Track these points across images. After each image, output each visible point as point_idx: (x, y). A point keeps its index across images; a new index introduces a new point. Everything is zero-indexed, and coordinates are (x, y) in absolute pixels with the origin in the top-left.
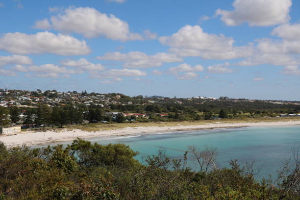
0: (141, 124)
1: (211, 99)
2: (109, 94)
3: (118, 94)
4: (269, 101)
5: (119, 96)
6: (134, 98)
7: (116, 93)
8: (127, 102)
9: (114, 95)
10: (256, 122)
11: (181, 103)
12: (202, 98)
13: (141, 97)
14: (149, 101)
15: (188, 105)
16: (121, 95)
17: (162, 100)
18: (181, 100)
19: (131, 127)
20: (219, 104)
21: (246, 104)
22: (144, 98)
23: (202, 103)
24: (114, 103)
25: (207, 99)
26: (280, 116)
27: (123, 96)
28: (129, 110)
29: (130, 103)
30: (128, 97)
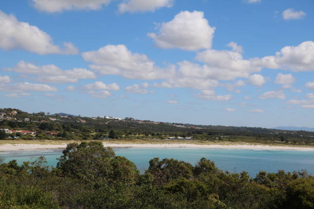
0: (24, 141)
1: (116, 120)
2: (5, 109)
3: (15, 110)
4: (174, 124)
5: (16, 112)
6: (34, 114)
7: (12, 108)
8: (24, 118)
9: (10, 110)
10: (143, 143)
11: (84, 122)
12: (107, 118)
13: (42, 114)
14: (50, 118)
15: (90, 124)
16: (17, 110)
17: (64, 118)
18: (85, 119)
19: (11, 144)
20: (124, 125)
21: (150, 126)
22: (46, 114)
23: (107, 123)
24: (9, 119)
25: (112, 120)
26: (169, 139)
27: (19, 112)
28: (20, 127)
29: (27, 119)
30: (26, 113)
